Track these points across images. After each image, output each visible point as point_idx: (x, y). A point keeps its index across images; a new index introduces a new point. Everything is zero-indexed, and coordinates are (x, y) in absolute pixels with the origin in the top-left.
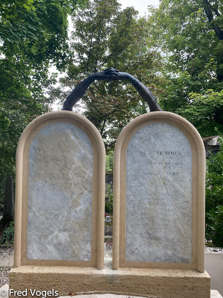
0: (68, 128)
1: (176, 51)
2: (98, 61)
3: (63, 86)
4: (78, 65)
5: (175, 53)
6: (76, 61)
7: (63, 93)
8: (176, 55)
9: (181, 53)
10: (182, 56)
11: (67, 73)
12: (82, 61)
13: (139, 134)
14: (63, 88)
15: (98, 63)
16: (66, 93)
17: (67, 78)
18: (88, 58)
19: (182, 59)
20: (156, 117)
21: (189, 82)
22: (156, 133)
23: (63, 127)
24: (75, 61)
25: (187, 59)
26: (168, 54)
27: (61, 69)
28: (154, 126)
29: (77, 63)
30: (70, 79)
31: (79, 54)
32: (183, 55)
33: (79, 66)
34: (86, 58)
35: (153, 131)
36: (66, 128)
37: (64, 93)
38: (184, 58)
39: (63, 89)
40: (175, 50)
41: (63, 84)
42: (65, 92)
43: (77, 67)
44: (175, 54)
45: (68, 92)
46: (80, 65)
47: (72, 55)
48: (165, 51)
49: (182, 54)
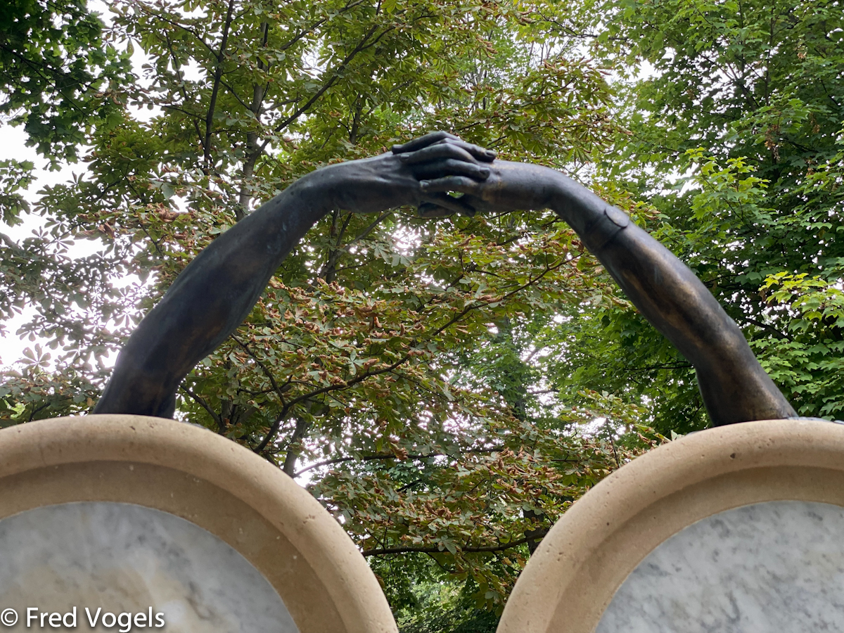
0: (141, 539)
1: (673, 57)
2: (268, 102)
3: (62, 229)
4: (153, 120)
5: (672, 69)
6: (146, 100)
7: (61, 267)
8: (673, 75)
9: (701, 69)
10: (705, 80)
11: (87, 159)
12: (178, 100)
13: (653, 579)
14: (60, 240)
15: (264, 111)
16: (76, 270)
17: (90, 189)
18: (209, 85)
19: (705, 95)
20: (762, 464)
21: (756, 213)
22: (775, 577)
23: (104, 538)
24: (140, 99)
25: (731, 96)
26: (629, 70)
27: (53, 144)
28: (759, 525)
29: (150, 107)
30: (107, 190)
31: (162, 62)
32: (712, 76)
33: (158, 123)
34: (201, 83)
35: (751, 562)
36: (128, 546)
37: (66, 269)
38: (715, 91)
39: (62, 248)
40: (670, 53)
41: (62, 220)
42: (73, 262)
43: (148, 129)
44: (667, 71)
45: (92, 261)
46: (161, 121)
47: (119, 72)
48: (611, 57)
49: (706, 74)
